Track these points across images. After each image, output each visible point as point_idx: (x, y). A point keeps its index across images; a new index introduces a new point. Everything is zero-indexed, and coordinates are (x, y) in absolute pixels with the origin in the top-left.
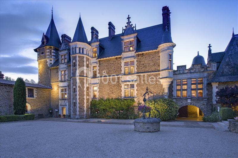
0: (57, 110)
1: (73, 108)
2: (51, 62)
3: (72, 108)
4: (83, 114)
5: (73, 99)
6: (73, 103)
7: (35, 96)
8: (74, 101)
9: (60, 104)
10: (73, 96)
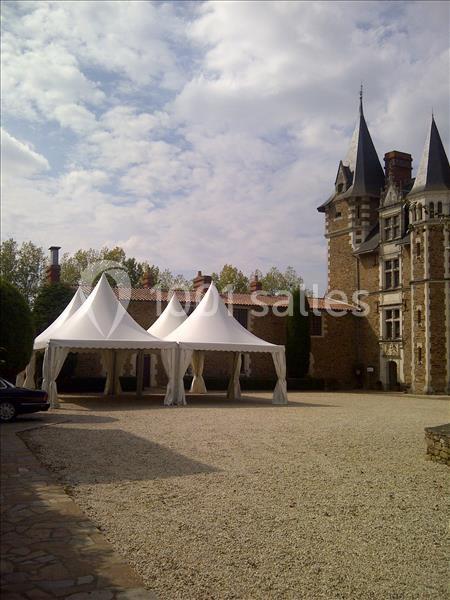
0: (371, 370)
1: (415, 363)
2: (358, 237)
3: (412, 364)
4: (441, 380)
5: (417, 339)
6: (415, 349)
7: (324, 332)
8: (420, 345)
9: (381, 354)
10: (415, 332)
